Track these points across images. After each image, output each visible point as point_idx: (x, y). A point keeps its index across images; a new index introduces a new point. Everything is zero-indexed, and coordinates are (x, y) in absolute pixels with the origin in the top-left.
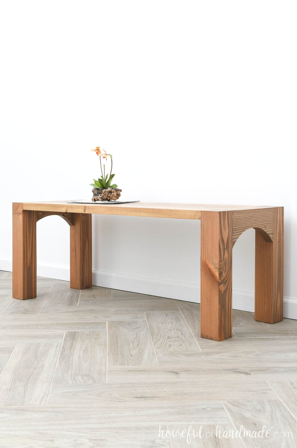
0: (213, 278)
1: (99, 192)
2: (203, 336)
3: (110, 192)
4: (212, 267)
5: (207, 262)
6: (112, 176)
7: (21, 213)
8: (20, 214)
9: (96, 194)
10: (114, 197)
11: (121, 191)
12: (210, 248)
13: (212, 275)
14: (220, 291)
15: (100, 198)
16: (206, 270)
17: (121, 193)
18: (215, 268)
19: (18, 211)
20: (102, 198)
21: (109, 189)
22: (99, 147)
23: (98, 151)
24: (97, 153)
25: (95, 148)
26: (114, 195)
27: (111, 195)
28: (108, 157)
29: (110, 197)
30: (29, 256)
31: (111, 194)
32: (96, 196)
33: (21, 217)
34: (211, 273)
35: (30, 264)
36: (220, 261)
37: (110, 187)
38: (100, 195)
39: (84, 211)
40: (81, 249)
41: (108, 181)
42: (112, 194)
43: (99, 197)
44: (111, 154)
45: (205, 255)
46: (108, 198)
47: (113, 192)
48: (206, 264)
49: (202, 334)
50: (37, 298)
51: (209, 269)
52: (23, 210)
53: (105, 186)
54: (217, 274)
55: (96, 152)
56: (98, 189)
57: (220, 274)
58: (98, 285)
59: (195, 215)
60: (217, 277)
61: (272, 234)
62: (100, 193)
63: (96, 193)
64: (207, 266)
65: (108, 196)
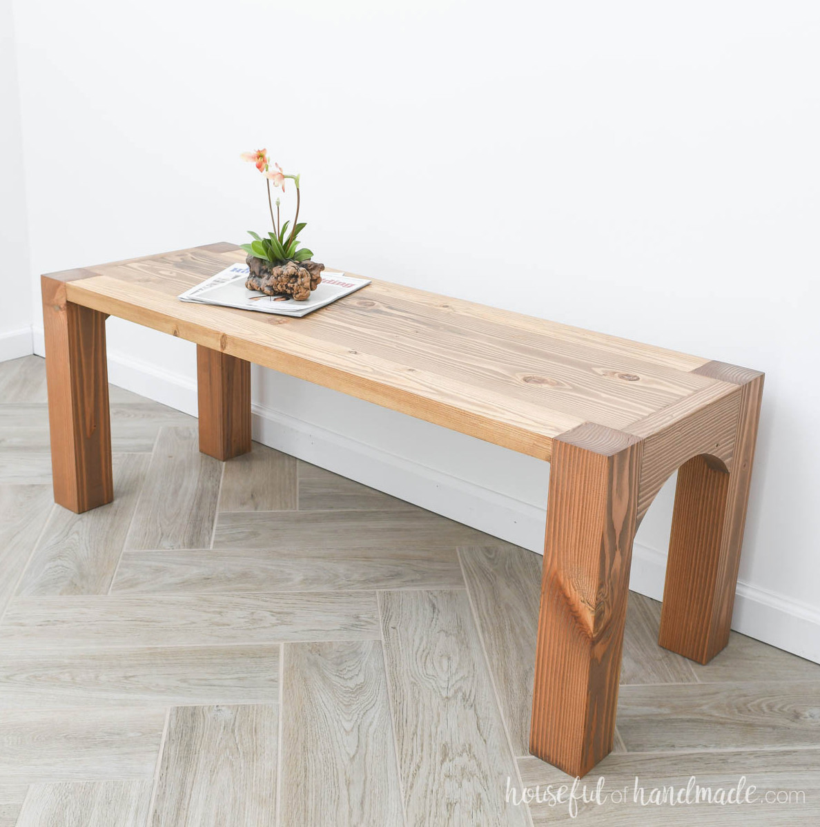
0: (577, 625)
1: (264, 267)
2: (534, 751)
3: (294, 277)
4: (574, 595)
5: (562, 580)
6: (298, 228)
7: (62, 307)
8: (60, 308)
9: (258, 274)
10: (303, 290)
11: (322, 268)
12: (573, 544)
13: (574, 617)
14: (593, 661)
15: (267, 286)
16: (556, 598)
17: (323, 274)
18: (584, 602)
19: (55, 301)
20: (270, 287)
21: (290, 268)
22: (265, 150)
23: (261, 160)
24: (259, 167)
25: (254, 153)
26: (302, 284)
27: (296, 284)
28: (289, 183)
29: (292, 289)
30: (89, 410)
31: (296, 281)
32: (257, 278)
33: (62, 317)
34: (571, 610)
35: (93, 428)
36: (601, 585)
37: (293, 259)
38: (266, 276)
39: (222, 346)
40: (222, 368)
41: (289, 242)
42: (299, 281)
43: (265, 282)
44: (296, 175)
45: (556, 559)
46: (289, 291)
47: (302, 277)
48: (558, 581)
49: (533, 747)
50: (116, 502)
51: (567, 598)
52: (67, 302)
53: (279, 256)
54: (589, 618)
55: (254, 164)
56: (262, 261)
57: (597, 620)
59: (534, 444)
60: (587, 625)
61: (731, 455)
62: (266, 271)
63: (257, 270)
64: (561, 588)
65: (286, 285)
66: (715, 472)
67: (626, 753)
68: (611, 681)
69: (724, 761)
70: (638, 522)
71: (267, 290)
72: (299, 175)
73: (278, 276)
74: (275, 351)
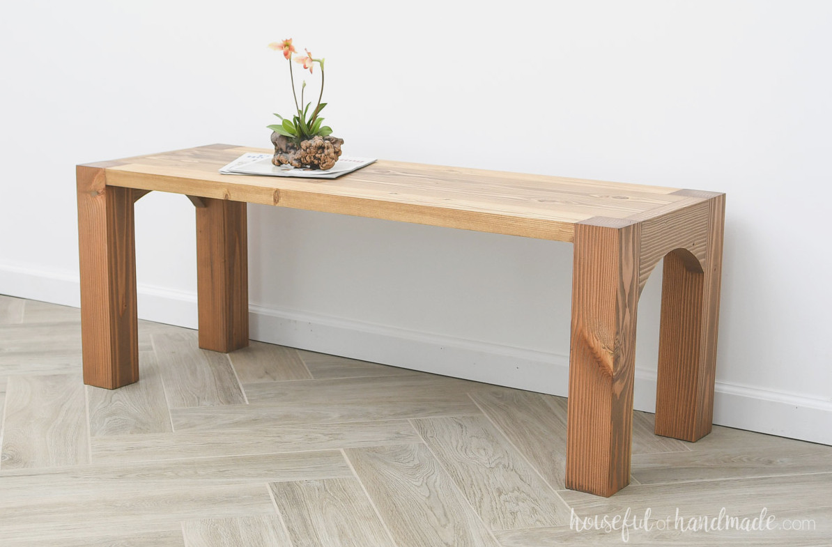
0: (600, 369)
1: (290, 144)
2: (570, 485)
3: (322, 148)
4: (597, 344)
5: (586, 335)
6: (321, 107)
7: (100, 191)
8: (98, 193)
9: (284, 150)
10: (329, 160)
11: (342, 142)
12: (594, 304)
13: (598, 362)
14: (614, 395)
15: (295, 159)
16: (582, 351)
17: (343, 147)
18: (604, 348)
19: (92, 187)
20: (299, 160)
21: (317, 141)
22: (291, 39)
23: (287, 48)
24: (286, 54)
25: (280, 42)
26: (329, 154)
27: (323, 155)
28: (316, 66)
29: (319, 159)
30: (122, 291)
31: (323, 152)
32: (284, 154)
33: (101, 202)
34: (595, 358)
35: (124, 307)
36: (617, 333)
37: (317, 134)
38: (293, 151)
39: (275, 200)
40: (225, 261)
41: (312, 120)
42: (326, 151)
43: (291, 156)
44: (321, 59)
45: (581, 319)
46: (316, 162)
47: (328, 148)
48: (584, 337)
49: (568, 482)
50: (141, 381)
51: (591, 349)
52: (107, 186)
53: (305, 131)
54: (609, 360)
55: (282, 52)
56: (287, 138)
57: (616, 361)
58: (262, 337)
59: (560, 231)
60: (608, 366)
61: (704, 256)
62: (292, 148)
63: (284, 147)
64: (586, 342)
65: (314, 157)
66: (692, 274)
67: (640, 484)
68: (626, 421)
69: (717, 485)
70: (641, 290)
71: (295, 163)
72: (324, 59)
73: (307, 148)
74: (328, 196)
